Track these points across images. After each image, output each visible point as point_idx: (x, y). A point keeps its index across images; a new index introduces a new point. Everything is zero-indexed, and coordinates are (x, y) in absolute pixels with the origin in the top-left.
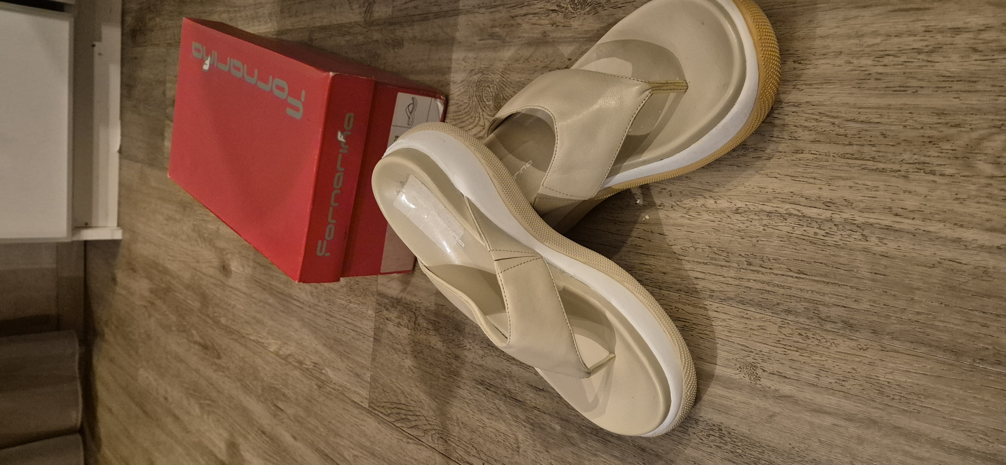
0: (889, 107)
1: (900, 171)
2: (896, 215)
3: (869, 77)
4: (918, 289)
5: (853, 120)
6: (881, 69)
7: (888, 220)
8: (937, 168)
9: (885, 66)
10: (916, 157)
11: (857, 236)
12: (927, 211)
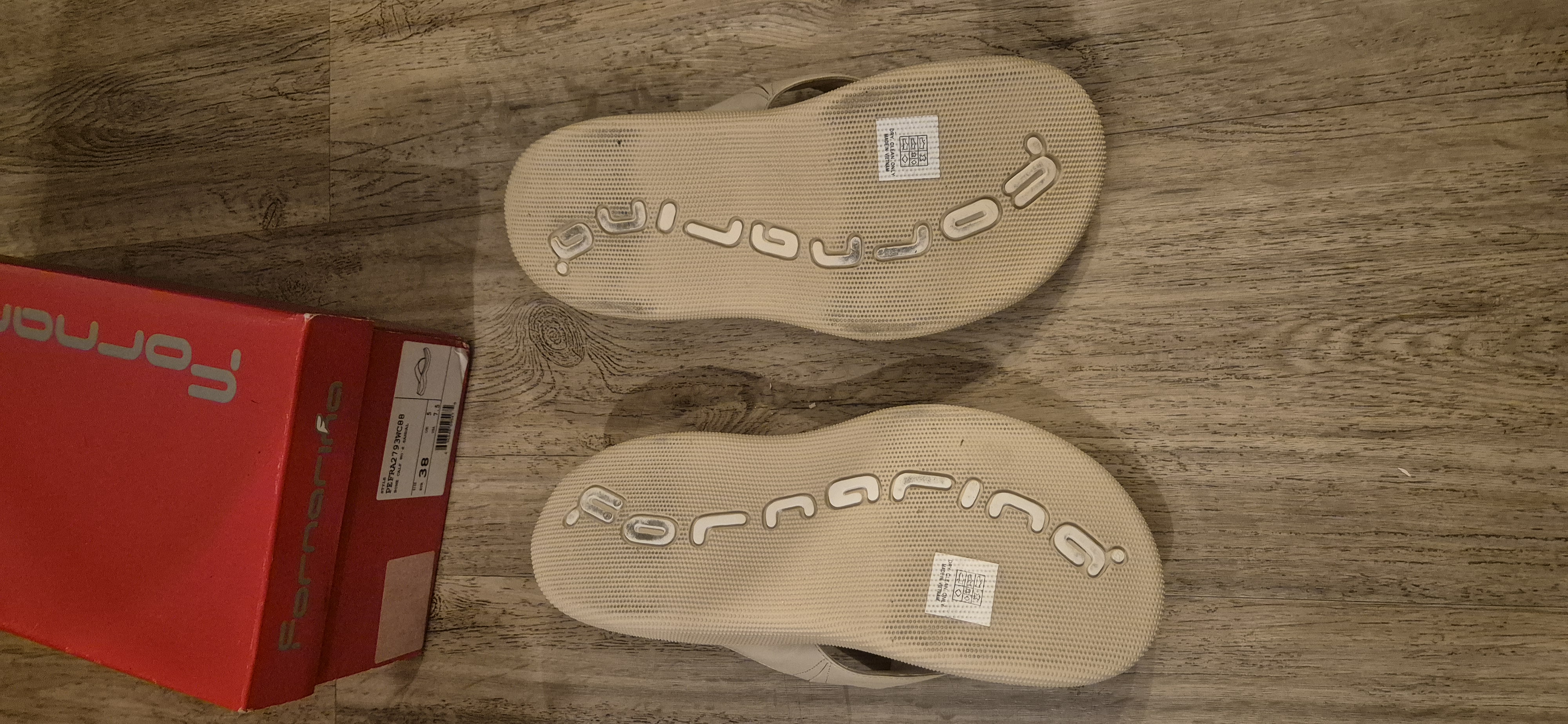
0: (1177, 305)
1: (1207, 379)
2: (1215, 433)
3: (1145, 271)
4: (1261, 520)
5: (1138, 324)
6: (1158, 261)
7: (1206, 441)
8: (1249, 371)
9: (1162, 256)
10: (1222, 360)
11: (1173, 466)
12: (1250, 424)
